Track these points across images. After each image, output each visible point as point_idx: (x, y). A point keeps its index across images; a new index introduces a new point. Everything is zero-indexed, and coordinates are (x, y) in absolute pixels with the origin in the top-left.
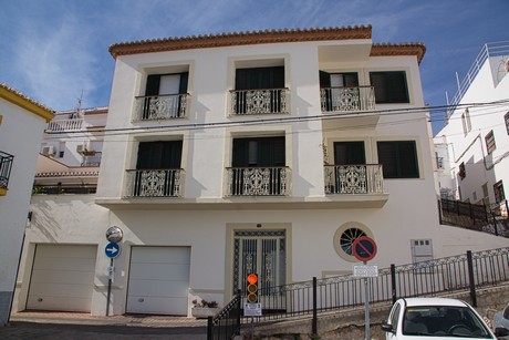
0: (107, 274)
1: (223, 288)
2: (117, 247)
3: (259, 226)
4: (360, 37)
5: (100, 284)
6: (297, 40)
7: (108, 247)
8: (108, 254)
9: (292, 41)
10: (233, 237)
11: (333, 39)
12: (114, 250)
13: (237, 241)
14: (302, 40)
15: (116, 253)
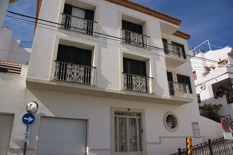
0: (23, 138)
1: (110, 148)
2: (33, 117)
3: (129, 109)
4: (175, 24)
5: (16, 147)
6: (151, 15)
7: (25, 116)
8: (25, 122)
9: (149, 14)
10: (114, 116)
11: (166, 20)
12: (30, 119)
13: (115, 118)
14: (153, 16)
15: (32, 122)
